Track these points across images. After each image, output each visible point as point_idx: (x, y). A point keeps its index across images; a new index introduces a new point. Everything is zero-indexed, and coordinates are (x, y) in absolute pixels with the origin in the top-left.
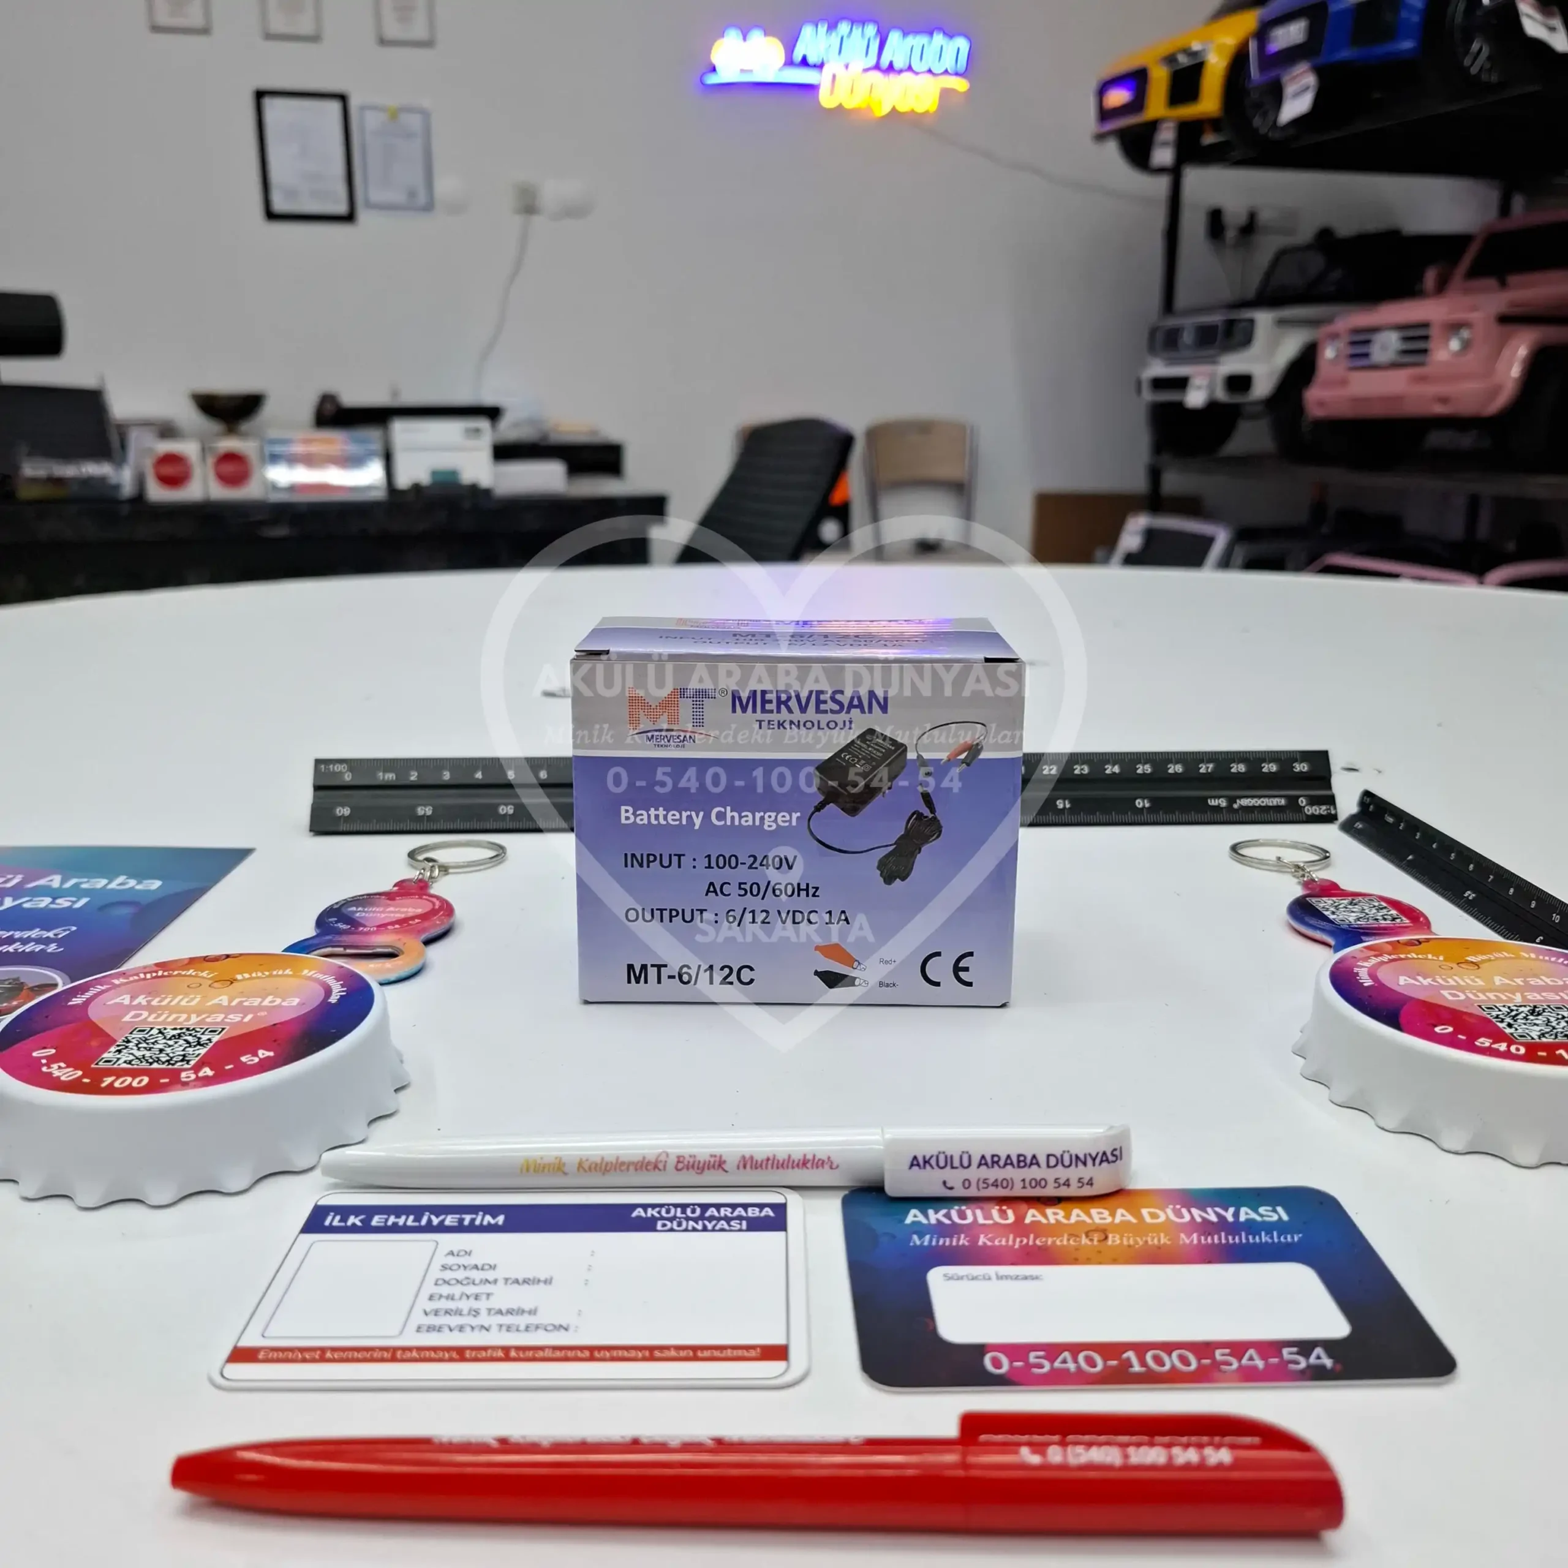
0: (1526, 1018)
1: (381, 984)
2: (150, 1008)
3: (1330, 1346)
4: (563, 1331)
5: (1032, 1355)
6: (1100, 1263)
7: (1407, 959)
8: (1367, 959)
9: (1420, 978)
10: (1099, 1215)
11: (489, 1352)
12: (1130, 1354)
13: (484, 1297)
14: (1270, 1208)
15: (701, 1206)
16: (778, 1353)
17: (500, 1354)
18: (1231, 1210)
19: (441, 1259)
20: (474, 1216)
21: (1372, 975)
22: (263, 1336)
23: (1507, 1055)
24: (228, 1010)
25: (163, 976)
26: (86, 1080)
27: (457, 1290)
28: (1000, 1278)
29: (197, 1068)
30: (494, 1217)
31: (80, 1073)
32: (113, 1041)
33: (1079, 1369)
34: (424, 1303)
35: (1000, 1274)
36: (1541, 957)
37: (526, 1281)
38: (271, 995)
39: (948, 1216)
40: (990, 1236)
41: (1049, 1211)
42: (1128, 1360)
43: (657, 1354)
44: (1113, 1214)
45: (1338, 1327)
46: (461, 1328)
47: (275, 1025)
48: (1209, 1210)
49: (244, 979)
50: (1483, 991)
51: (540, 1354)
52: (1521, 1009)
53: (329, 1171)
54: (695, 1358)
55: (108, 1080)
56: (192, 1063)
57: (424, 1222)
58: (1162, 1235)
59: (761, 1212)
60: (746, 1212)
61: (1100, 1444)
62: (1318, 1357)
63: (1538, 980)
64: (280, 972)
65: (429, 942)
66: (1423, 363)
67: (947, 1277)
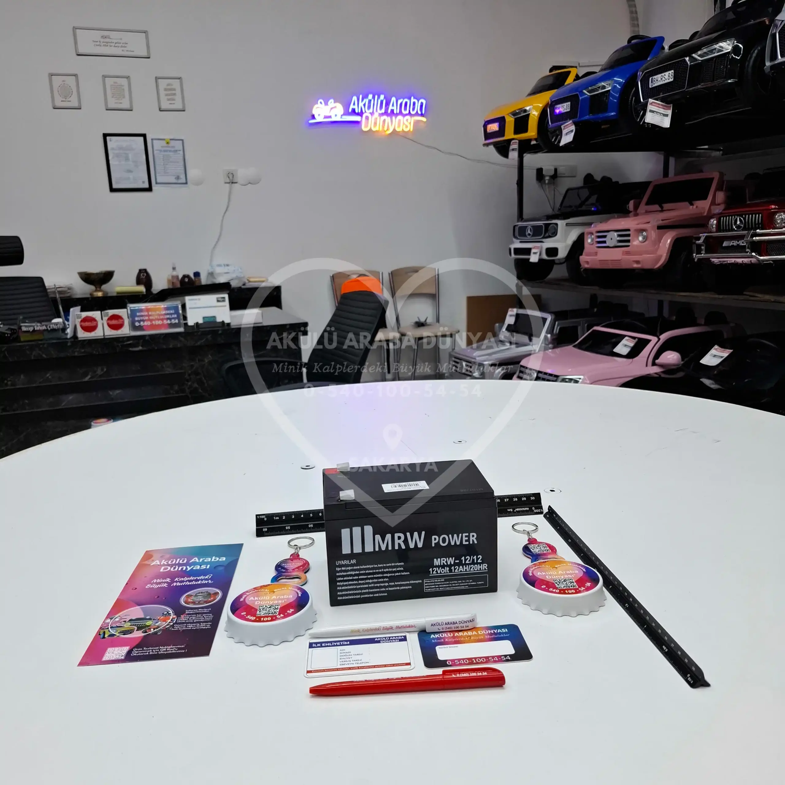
3: (510, 656)
5: (456, 661)
6: (469, 643)
8: (532, 568)
10: (470, 633)
12: (474, 660)
13: (351, 658)
14: (504, 629)
15: (389, 637)
16: (409, 664)
17: (357, 668)
18: (496, 630)
19: (339, 651)
20: (343, 642)
21: (532, 573)
22: (312, 668)
23: (555, 593)
24: (277, 600)
25: (257, 592)
26: (257, 619)
27: (345, 657)
30: (347, 642)
31: (255, 618)
32: (257, 610)
33: (464, 663)
34: (339, 660)
35: (450, 646)
36: (572, 565)
37: (358, 655)
38: (285, 595)
39: (439, 636)
40: (448, 639)
41: (460, 633)
43: (386, 665)
44: (472, 633)
45: (512, 651)
46: (348, 664)
47: (290, 603)
48: (492, 630)
49: (276, 592)
50: (555, 576)
51: (365, 667)
53: (310, 635)
54: (394, 666)
56: (278, 613)
57: (333, 644)
58: (482, 636)
59: (401, 638)
60: (398, 638)
61: (465, 673)
62: (508, 658)
63: (569, 572)
64: (284, 589)
65: (305, 573)
66: (628, 246)
67: (440, 648)
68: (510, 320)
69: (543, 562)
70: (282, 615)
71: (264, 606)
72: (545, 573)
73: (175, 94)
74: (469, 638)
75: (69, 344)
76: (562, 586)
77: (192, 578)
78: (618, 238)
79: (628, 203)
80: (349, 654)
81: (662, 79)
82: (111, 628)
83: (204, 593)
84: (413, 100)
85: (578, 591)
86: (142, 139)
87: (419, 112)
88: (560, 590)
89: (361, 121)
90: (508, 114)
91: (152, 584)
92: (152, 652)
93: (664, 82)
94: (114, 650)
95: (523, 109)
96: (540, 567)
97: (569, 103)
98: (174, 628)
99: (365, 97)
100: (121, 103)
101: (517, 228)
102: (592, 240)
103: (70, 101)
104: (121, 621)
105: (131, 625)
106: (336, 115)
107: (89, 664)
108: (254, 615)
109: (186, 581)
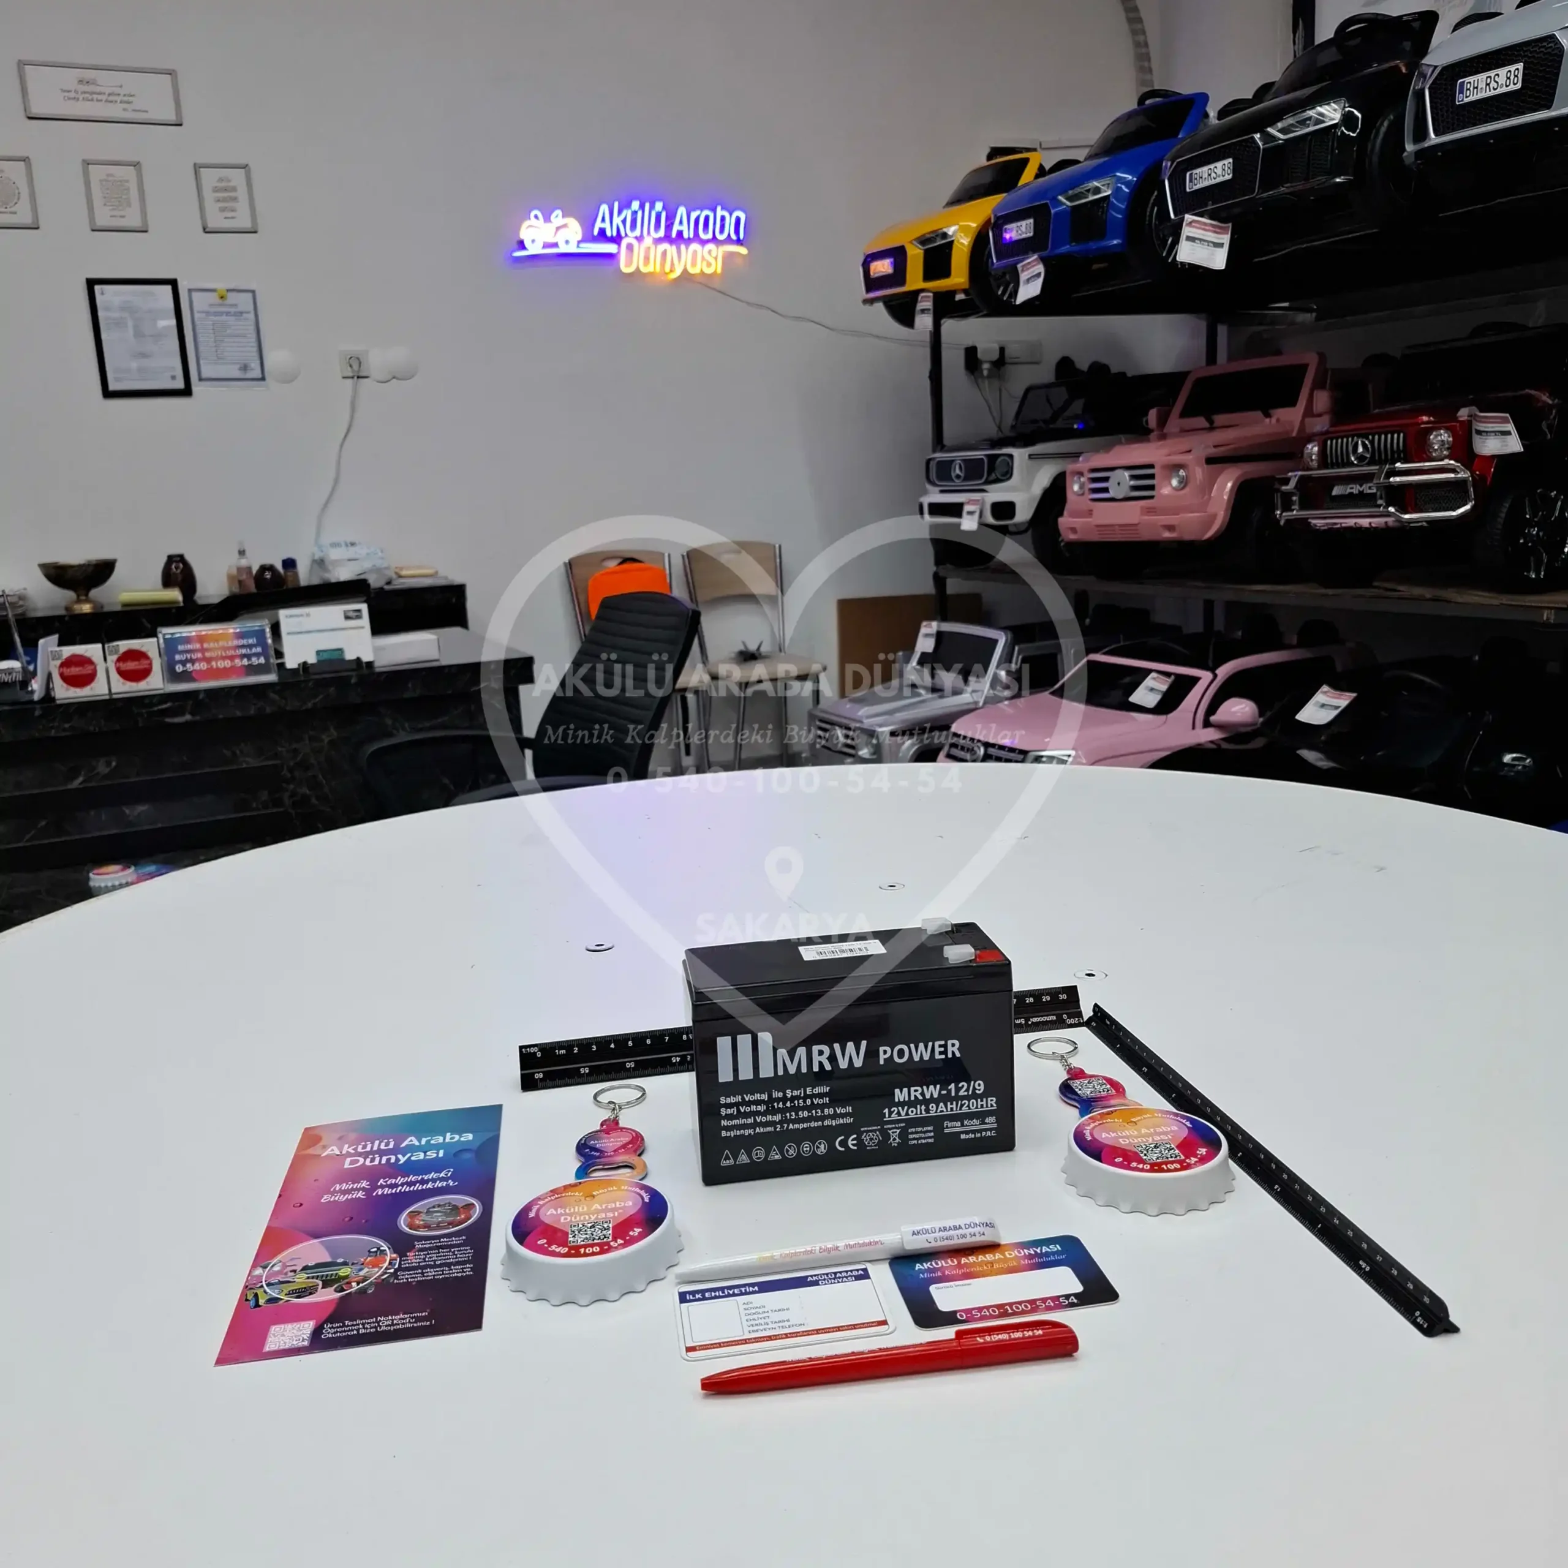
0: (1152, 1150)
1: (661, 1189)
2: (570, 1215)
3: (1076, 1295)
5: (973, 1312)
6: (992, 1276)
8: (1090, 1126)
9: (1110, 1133)
10: (989, 1257)
11: (780, 1335)
12: (1007, 1307)
13: (767, 1317)
14: (1054, 1246)
15: (834, 1273)
16: (884, 1323)
17: (784, 1336)
18: (1039, 1248)
19: (742, 1306)
20: (745, 1288)
21: (1092, 1135)
22: (695, 1342)
23: (1142, 1170)
24: (604, 1211)
25: (560, 1199)
26: (572, 1251)
27: (755, 1317)
28: (956, 1286)
29: (614, 1240)
30: (753, 1288)
31: (566, 1249)
32: (568, 1233)
33: (990, 1314)
34: (745, 1323)
35: (956, 1284)
37: (779, 1310)
38: (617, 1202)
39: (931, 1265)
40: (950, 1270)
42: (1007, 1309)
45: (1078, 1288)
46: (765, 1330)
47: (631, 1215)
48: (1031, 1249)
49: (599, 1196)
50: (1137, 1139)
51: (799, 1333)
54: (854, 1328)
56: (610, 1238)
57: (726, 1293)
58: (1015, 1261)
59: (858, 1272)
60: (852, 1273)
61: (1001, 1334)
62: (1072, 1299)
63: (1160, 1130)
64: (612, 1190)
65: (640, 1155)
66: (1152, 497)
67: (937, 1288)
68: (925, 644)
69: (1108, 1113)
70: (620, 1241)
71: (580, 1226)
72: (1115, 1134)
73: (235, 199)
74: (989, 1265)
75: (37, 713)
76: (1153, 1157)
77: (412, 1178)
78: (1132, 483)
79: (1147, 414)
80: (763, 1310)
81: (1210, 175)
82: (268, 1285)
83: (444, 1205)
84: (720, 212)
85: (1185, 1164)
86: (168, 288)
87: (734, 237)
88: (1153, 1165)
89: (619, 252)
90: (911, 242)
91: (333, 1193)
92: (364, 1328)
93: (1214, 182)
94: (285, 1330)
95: (940, 231)
96: (1103, 1123)
97: (1031, 221)
98: (398, 1280)
99: (625, 205)
100: (122, 217)
101: (933, 465)
102: (1082, 487)
103: (15, 213)
104: (285, 1271)
105: (308, 1278)
106: (567, 242)
107: (237, 1360)
108: (564, 1243)
109: (402, 1185)
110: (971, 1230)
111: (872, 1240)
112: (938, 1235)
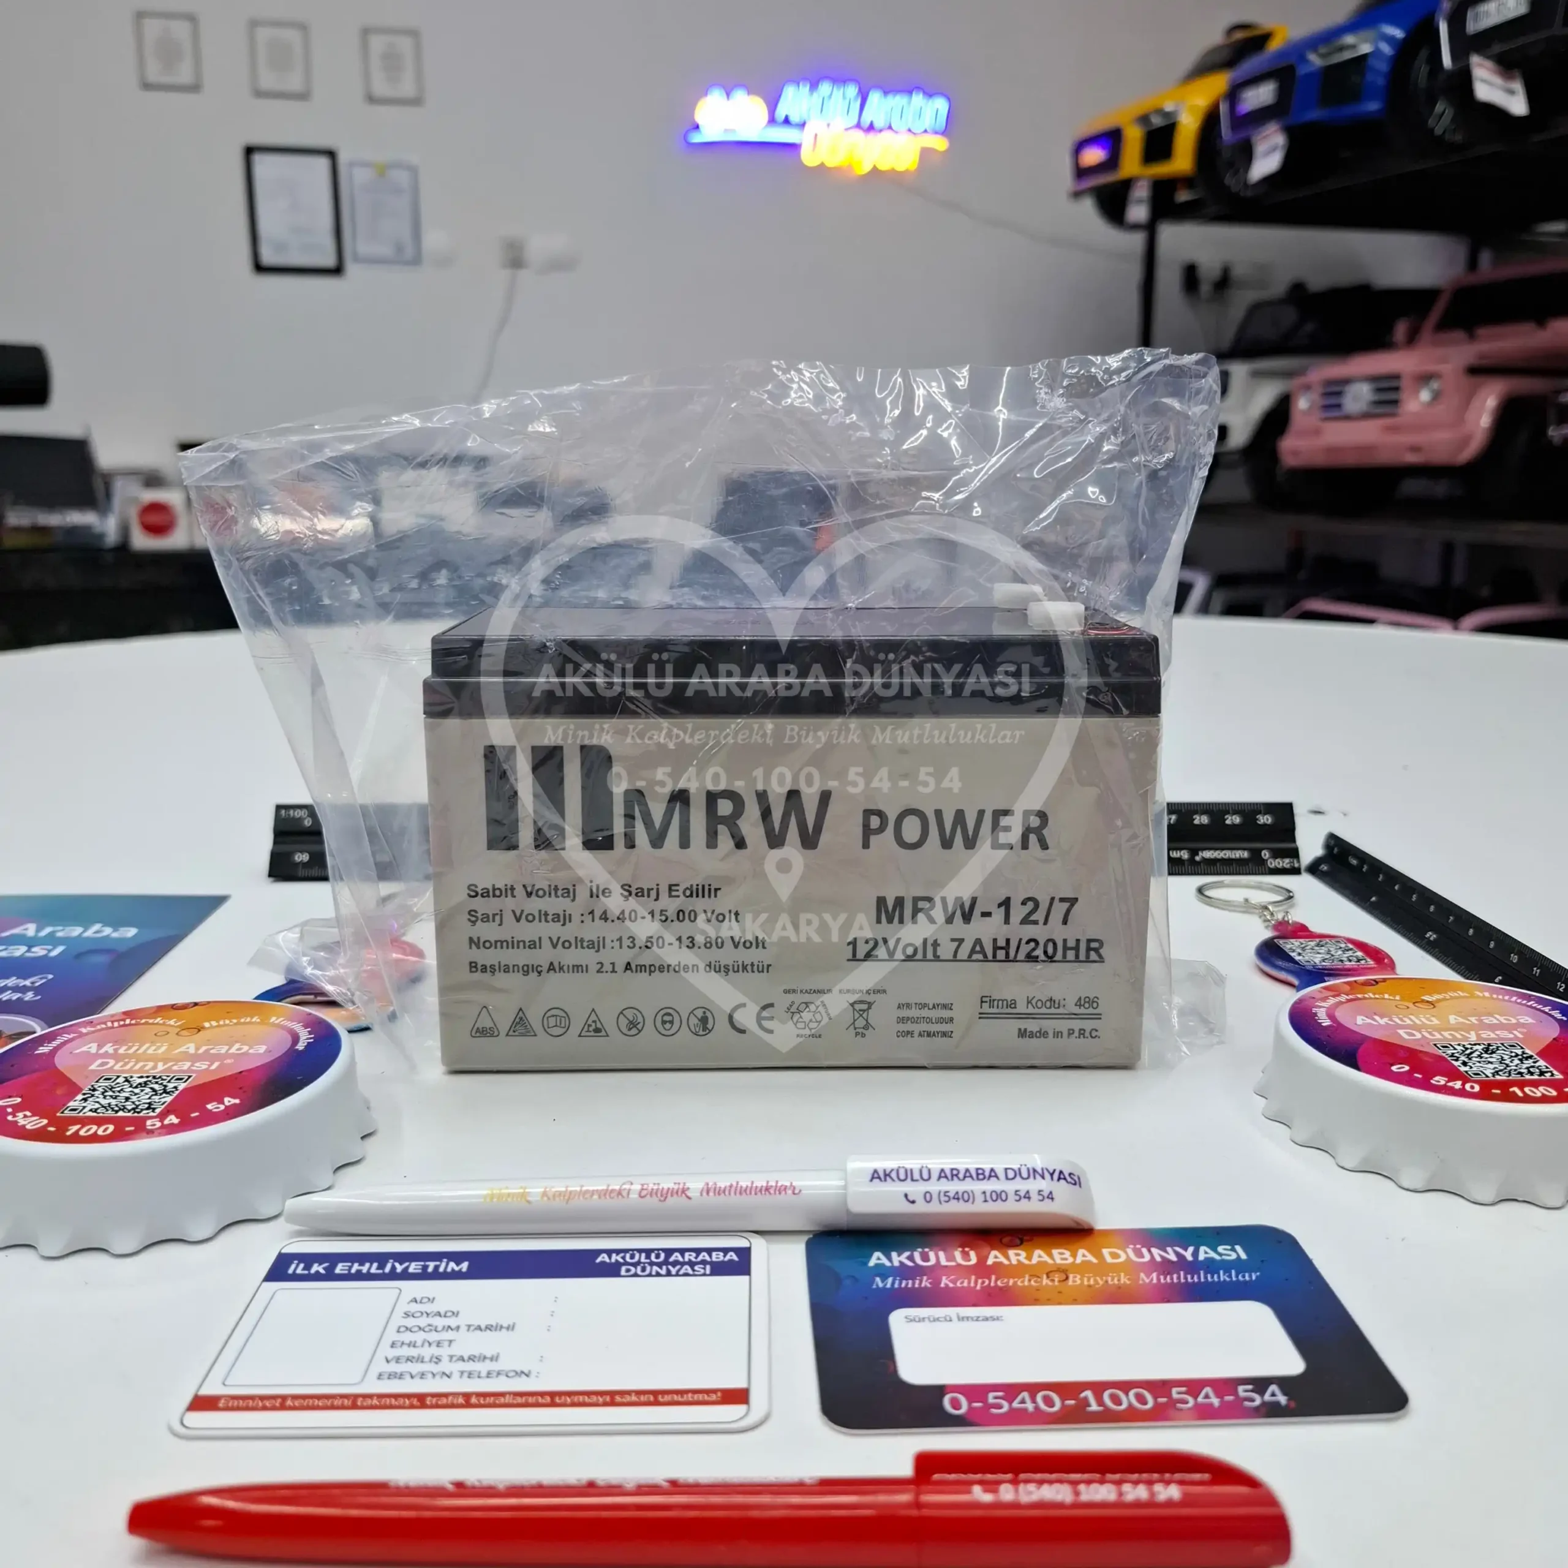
0: (1480, 1056)
1: (350, 1032)
2: (116, 1057)
3: (1284, 1383)
4: (523, 1376)
5: (991, 1395)
6: (1060, 1304)
7: (1365, 998)
8: (1325, 999)
9: (1377, 1018)
10: (1061, 1256)
11: (450, 1398)
12: (1088, 1394)
13: (446, 1343)
14: (1229, 1247)
15: (666, 1251)
16: (738, 1396)
17: (461, 1400)
18: (1191, 1249)
19: (403, 1306)
20: (438, 1263)
21: (1331, 1016)
22: (224, 1384)
23: (1462, 1093)
24: (195, 1058)
25: (130, 1025)
26: (52, 1129)
27: (419, 1337)
28: (961, 1319)
29: (162, 1116)
30: (458, 1264)
31: (45, 1121)
32: (77, 1090)
33: (1037, 1408)
34: (385, 1350)
35: (962, 1315)
36: (1495, 996)
37: (489, 1328)
38: (237, 1042)
39: (910, 1258)
40: (952, 1277)
41: (1011, 1252)
42: (1086, 1399)
43: (618, 1399)
45: (1293, 1364)
46: (422, 1375)
47: (241, 1072)
48: (1169, 1249)
49: (212, 1027)
50: (1439, 1030)
51: (502, 1400)
52: (1475, 1048)
53: (294, 1218)
54: (656, 1403)
55: (73, 1129)
56: (158, 1111)
57: (388, 1269)
58: (1122, 1274)
59: (725, 1256)
60: (710, 1256)
61: (1051, 1482)
62: (1273, 1395)
63: (1491, 1019)
64: (248, 1020)
67: (910, 1320)
69: (1367, 983)
70: (173, 1119)
71: (121, 1080)
72: (1386, 1020)
73: (401, 68)
74: (1057, 1277)
75: (110, 561)
79: (1393, 328)
80: (444, 1322)
86: (327, 159)
88: (1484, 1085)
90: (1129, 123)
95: (1165, 109)
96: (1357, 999)
100: (284, 82)
102: (1310, 404)
103: (177, 73)
108: (52, 1110)
110: (1022, 1186)
111: (773, 1184)
112: (935, 1187)
